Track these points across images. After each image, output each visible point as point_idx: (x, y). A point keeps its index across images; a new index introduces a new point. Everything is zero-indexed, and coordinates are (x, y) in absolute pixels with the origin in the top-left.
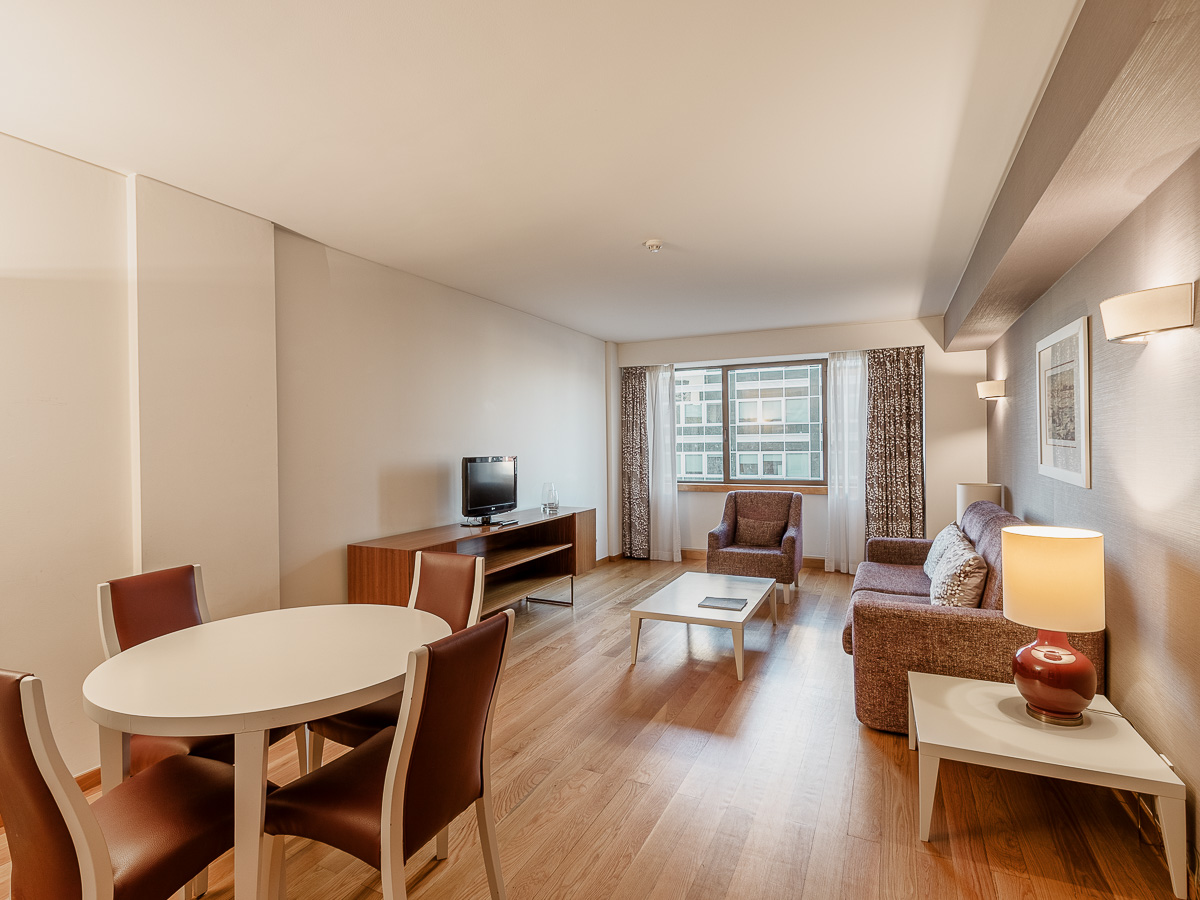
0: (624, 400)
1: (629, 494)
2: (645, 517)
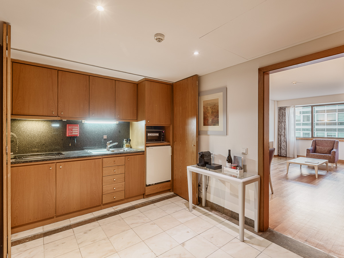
0: (279, 116)
1: (280, 139)
2: (285, 146)
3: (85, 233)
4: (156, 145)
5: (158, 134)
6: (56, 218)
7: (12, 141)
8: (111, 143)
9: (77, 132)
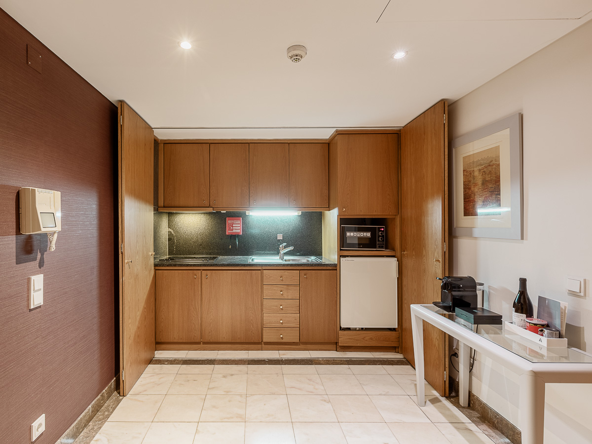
3: (224, 377)
4: (361, 254)
5: (369, 234)
6: (203, 344)
7: (170, 239)
8: (285, 247)
9: (239, 228)
